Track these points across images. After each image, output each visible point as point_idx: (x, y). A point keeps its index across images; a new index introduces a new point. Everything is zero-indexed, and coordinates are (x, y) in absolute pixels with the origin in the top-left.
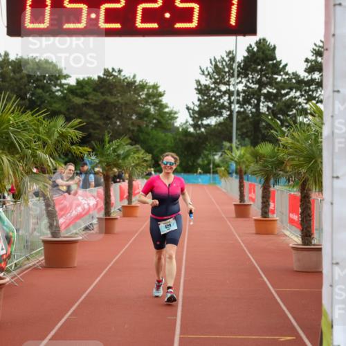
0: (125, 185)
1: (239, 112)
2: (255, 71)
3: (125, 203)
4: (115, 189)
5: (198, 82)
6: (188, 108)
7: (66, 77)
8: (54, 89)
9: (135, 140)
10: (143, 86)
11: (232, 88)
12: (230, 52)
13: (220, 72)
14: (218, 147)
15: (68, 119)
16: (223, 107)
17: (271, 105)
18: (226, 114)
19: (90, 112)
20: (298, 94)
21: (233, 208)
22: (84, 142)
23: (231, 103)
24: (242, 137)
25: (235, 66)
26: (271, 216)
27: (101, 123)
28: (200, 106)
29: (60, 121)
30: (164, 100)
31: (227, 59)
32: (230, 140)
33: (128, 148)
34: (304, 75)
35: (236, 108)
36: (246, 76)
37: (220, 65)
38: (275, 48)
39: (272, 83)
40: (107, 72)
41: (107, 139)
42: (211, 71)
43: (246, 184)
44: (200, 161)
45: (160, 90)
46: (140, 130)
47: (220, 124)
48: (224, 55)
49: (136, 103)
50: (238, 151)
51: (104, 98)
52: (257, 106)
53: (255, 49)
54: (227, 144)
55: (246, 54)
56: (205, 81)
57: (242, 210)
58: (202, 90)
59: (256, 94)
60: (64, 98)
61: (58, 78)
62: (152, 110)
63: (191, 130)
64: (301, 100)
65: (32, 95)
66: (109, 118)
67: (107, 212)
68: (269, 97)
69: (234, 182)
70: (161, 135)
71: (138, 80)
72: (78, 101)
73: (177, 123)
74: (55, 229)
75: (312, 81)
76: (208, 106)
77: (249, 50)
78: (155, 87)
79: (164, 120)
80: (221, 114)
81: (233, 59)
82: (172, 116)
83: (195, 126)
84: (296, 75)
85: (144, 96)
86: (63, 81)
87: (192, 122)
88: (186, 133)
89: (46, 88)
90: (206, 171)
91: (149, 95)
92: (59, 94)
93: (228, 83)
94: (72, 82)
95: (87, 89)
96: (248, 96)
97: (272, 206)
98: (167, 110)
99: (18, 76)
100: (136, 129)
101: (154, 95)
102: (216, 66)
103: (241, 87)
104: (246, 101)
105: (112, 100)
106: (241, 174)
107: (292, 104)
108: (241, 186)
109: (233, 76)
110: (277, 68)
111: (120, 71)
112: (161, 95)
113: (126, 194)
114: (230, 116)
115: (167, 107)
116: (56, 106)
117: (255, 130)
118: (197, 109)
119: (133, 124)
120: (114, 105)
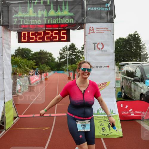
0: (45, 74)
1: (68, 58)
2: (71, 49)
3: (45, 78)
4: (43, 74)
5: (60, 52)
6: (58, 58)
7: (32, 52)
8: (29, 54)
9: (47, 65)
10: (48, 53)
11: (67, 53)
12: (66, 46)
13: (64, 50)
14: (64, 65)
15: (32, 61)
16: (65, 57)
17: (75, 56)
18: (66, 58)
19: (37, 59)
20: (80, 54)
21: (67, 78)
22: (36, 65)
23: (67, 56)
24: (69, 63)
25: (67, 49)
26: (75, 79)
27: (39, 61)
28: (60, 57)
29: (31, 61)
30: (53, 56)
31: (65, 47)
32: (67, 64)
33: (45, 66)
34: (81, 50)
35: (68, 57)
36: (69, 51)
37: (64, 49)
38: (75, 45)
39: (75, 52)
40: (41, 50)
41: (40, 64)
42: (62, 49)
43: (70, 73)
44: (61, 68)
45: (52, 54)
46: (48, 62)
47: (64, 61)
48: (65, 46)
49: (47, 57)
50: (68, 66)
51: (40, 56)
52: (72, 57)
53: (71, 45)
54: (66, 65)
55: (69, 46)
56: (61, 52)
57: (69, 78)
58: (61, 54)
59: (72, 54)
60: (32, 56)
61: (30, 52)
62: (50, 58)
63: (59, 62)
64: (81, 55)
65: (25, 56)
66: (41, 60)
67: (41, 80)
68: (74, 55)
69: (68, 72)
70: (52, 63)
71: (47, 52)
72: (35, 57)
73: (56, 61)
74: (30, 84)
75: (83, 51)
76: (62, 57)
77: (70, 45)
78: (51, 53)
79: (53, 60)
80: (64, 58)
81: (67, 47)
82: (54, 59)
83: (59, 61)
84: (80, 50)
85: (48, 55)
86: (31, 53)
87: (58, 60)
88: (57, 63)
89: (28, 54)
90: (62, 70)
91: (49, 55)
92: (30, 55)
93: (66, 52)
94: (33, 53)
95: (37, 54)
96: (70, 55)
97: (75, 77)
98: (53, 58)
99: (22, 52)
100: (47, 62)
101: (51, 55)
102: (63, 49)
103: (68, 53)
104: (70, 56)
105: (42, 56)
106: (69, 71)
107: (79, 56)
108: (69, 73)
109: (67, 51)
110: (76, 49)
111: (43, 50)
112: (52, 55)
113: (45, 76)
114: (67, 59)
115: (53, 57)
116: (31, 57)
117: (72, 62)
118: (59, 58)
119: (46, 61)
120: (42, 57)
